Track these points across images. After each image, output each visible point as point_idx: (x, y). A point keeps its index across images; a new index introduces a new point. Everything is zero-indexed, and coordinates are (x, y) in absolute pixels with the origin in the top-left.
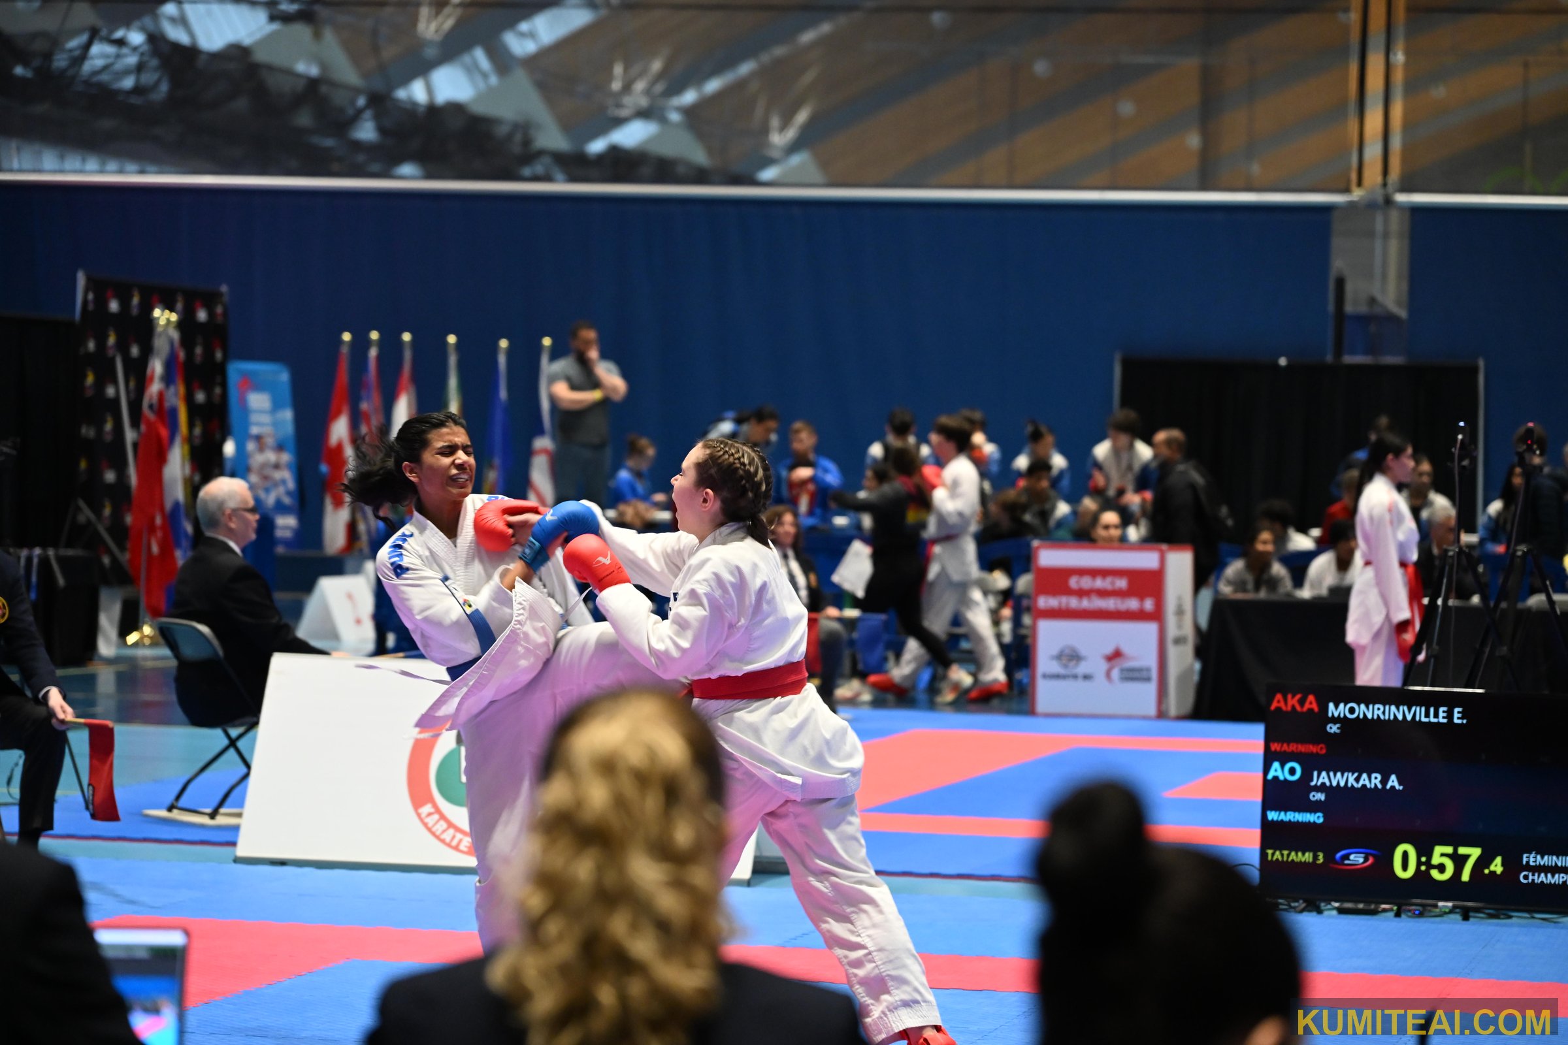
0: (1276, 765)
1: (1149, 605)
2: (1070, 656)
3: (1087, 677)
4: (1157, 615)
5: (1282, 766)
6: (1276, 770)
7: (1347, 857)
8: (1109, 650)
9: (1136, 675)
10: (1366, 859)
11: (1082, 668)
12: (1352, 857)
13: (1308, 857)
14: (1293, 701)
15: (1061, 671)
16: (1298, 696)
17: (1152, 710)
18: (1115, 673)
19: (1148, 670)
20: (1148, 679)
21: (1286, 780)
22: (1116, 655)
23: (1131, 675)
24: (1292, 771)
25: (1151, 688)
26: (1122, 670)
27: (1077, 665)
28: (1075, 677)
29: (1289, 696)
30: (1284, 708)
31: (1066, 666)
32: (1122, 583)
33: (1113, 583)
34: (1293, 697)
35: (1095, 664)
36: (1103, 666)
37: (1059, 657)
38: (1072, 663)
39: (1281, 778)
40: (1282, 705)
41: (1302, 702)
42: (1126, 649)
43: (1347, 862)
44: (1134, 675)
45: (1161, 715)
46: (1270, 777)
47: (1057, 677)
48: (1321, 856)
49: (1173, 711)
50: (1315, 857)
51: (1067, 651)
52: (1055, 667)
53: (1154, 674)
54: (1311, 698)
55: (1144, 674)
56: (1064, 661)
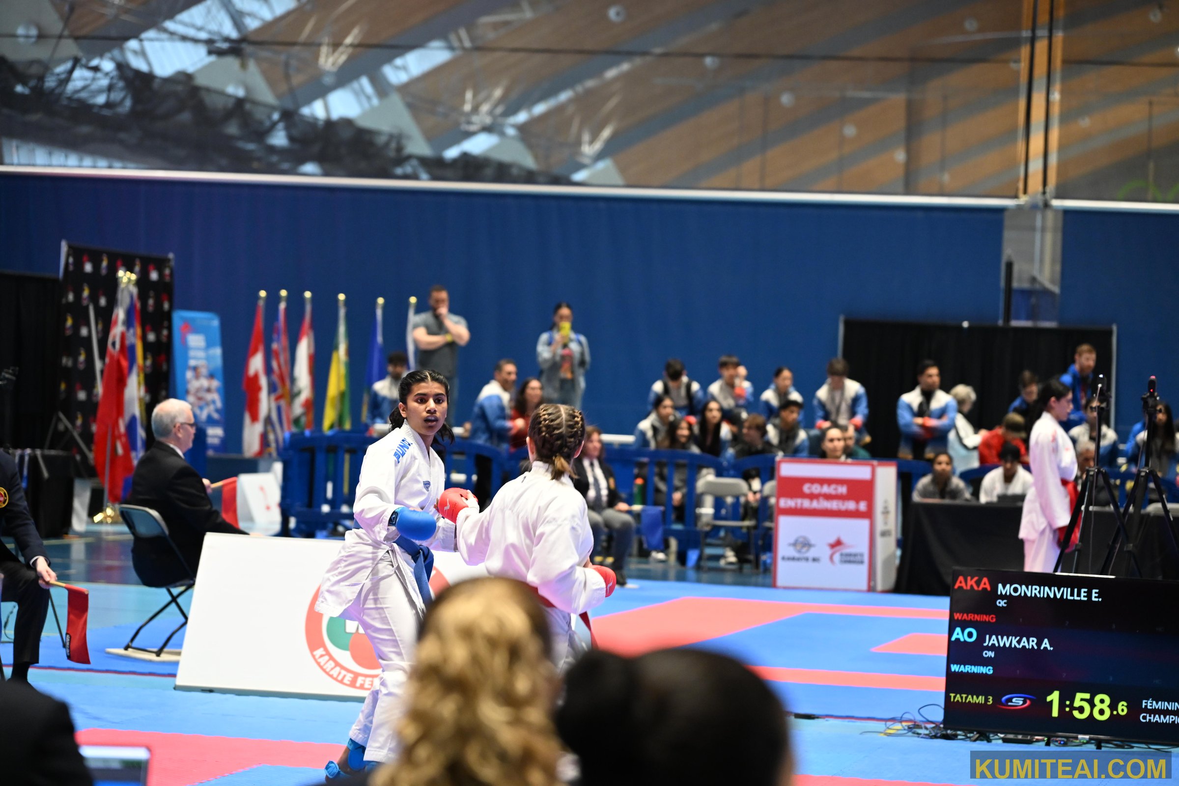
0: (958, 630)
1: (863, 506)
2: (804, 544)
3: (815, 560)
4: (868, 514)
5: (963, 632)
6: (958, 634)
7: (1010, 700)
8: (832, 540)
9: (852, 558)
10: (1025, 702)
11: (812, 553)
12: (1014, 700)
13: (981, 699)
14: (971, 582)
15: (797, 555)
16: (976, 579)
17: (864, 586)
18: (837, 557)
19: (862, 555)
20: (862, 562)
21: (965, 641)
22: (837, 544)
23: (848, 558)
24: (970, 635)
25: (864, 569)
26: (842, 555)
27: (808, 550)
28: (807, 559)
29: (969, 578)
30: (965, 588)
31: (799, 551)
32: (843, 490)
33: (836, 489)
34: (972, 579)
35: (821, 550)
36: (828, 551)
37: (795, 544)
38: (804, 550)
39: (962, 640)
40: (963, 584)
41: (978, 583)
42: (844, 539)
43: (1010, 704)
44: (851, 559)
45: (871, 589)
46: (953, 639)
47: (793, 559)
48: (991, 698)
49: (880, 587)
50: (986, 700)
51: (801, 540)
52: (792, 552)
53: (866, 558)
54: (985, 580)
55: (858, 558)
56: (798, 548)
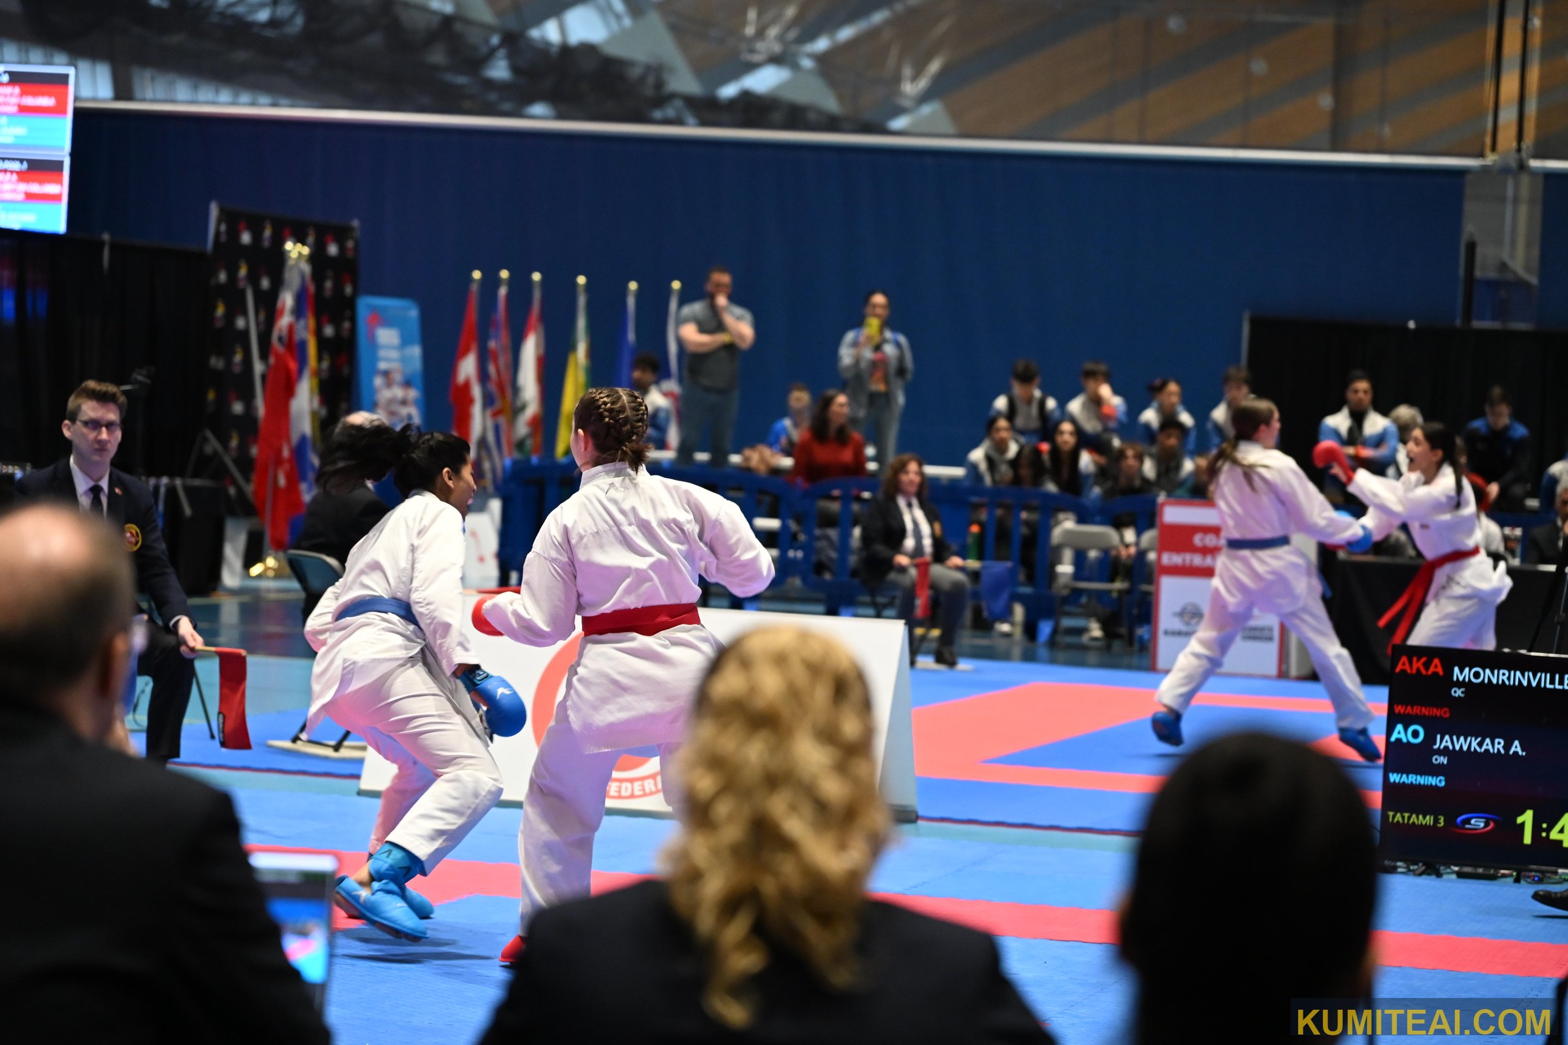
0: (1399, 727)
2: (1192, 613)
5: (1406, 729)
6: (1399, 732)
7: (1468, 821)
9: (1259, 634)
10: (1487, 824)
12: (1473, 821)
13: (1429, 820)
14: (1418, 664)
15: (1181, 627)
16: (1424, 659)
17: (1273, 670)
19: (1270, 629)
20: (1269, 639)
21: (1409, 743)
23: (1253, 633)
24: (1415, 734)
25: (1273, 648)
27: (1198, 622)
29: (1415, 659)
30: (1409, 671)
31: (1186, 623)
34: (1418, 660)
37: (1181, 614)
38: (1194, 621)
39: (1404, 740)
40: (1407, 667)
41: (1427, 665)
43: (1467, 826)
44: (1257, 634)
45: (1282, 674)
46: (1393, 739)
47: (1178, 633)
48: (1442, 819)
49: (1294, 670)
50: (1436, 821)
51: (1189, 608)
52: (1177, 624)
53: (1276, 634)
54: (1436, 661)
55: (1266, 634)
56: (1186, 619)
